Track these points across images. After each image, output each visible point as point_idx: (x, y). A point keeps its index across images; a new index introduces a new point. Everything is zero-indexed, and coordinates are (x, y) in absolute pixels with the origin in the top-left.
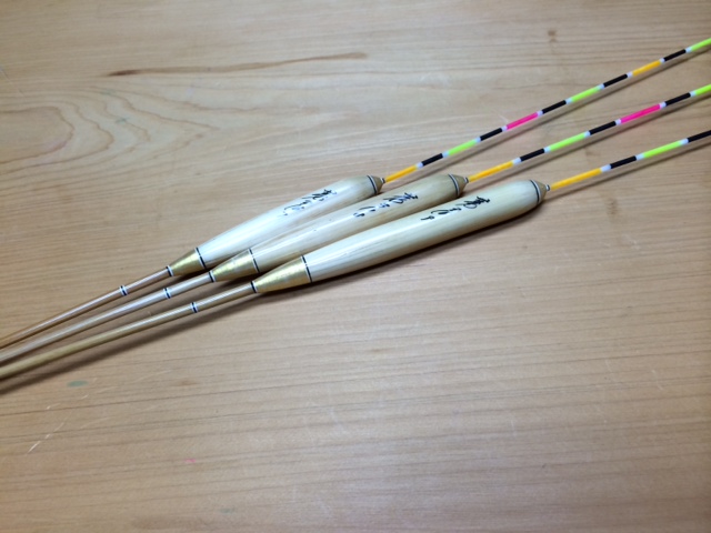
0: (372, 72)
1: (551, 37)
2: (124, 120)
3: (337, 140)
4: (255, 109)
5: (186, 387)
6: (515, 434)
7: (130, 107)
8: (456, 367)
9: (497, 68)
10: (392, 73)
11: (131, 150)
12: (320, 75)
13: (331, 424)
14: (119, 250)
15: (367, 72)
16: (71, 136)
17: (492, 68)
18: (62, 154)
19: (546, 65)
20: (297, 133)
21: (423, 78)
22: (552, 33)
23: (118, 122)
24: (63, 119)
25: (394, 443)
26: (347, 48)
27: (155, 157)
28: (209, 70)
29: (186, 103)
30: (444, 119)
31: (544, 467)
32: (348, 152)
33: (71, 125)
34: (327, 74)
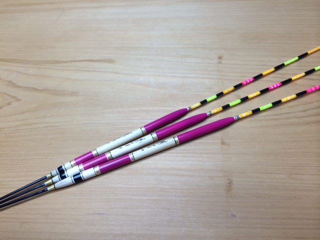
0: (115, 72)
1: (219, 60)
9: (184, 77)
10: (126, 74)
15: (112, 72)
17: (181, 77)
19: (212, 78)
21: (141, 79)
22: (220, 58)
26: (106, 56)
28: (29, 62)
29: (10, 82)
30: (146, 108)
34: (90, 71)
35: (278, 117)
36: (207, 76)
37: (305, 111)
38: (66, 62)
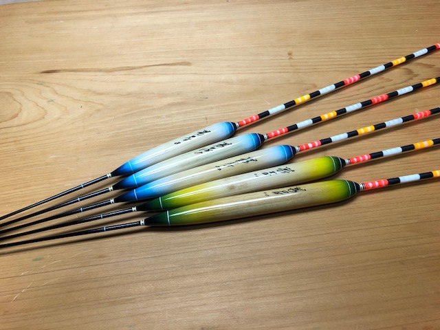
0: (194, 74)
2: (52, 101)
3: (178, 113)
4: (129, 95)
5: (102, 259)
6: (281, 276)
7: (56, 92)
8: (249, 242)
9: (262, 73)
10: (206, 74)
11: (58, 119)
12: (166, 74)
13: (184, 276)
14: (56, 180)
15: (192, 74)
16: (21, 110)
18: (16, 121)
19: (288, 72)
21: (223, 78)
22: (290, 54)
23: (49, 101)
24: (15, 100)
25: (219, 285)
26: (181, 59)
27: (73, 123)
28: (100, 70)
29: (89, 90)
30: (236, 102)
31: (295, 292)
32: (184, 121)
33: (20, 103)
34: (169, 74)
35: (350, 98)
36: (283, 71)
37: (370, 92)
38: (140, 67)
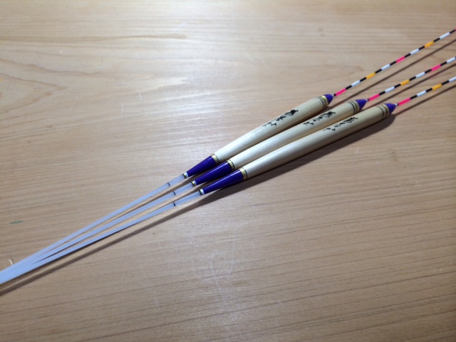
20: (137, 94)
